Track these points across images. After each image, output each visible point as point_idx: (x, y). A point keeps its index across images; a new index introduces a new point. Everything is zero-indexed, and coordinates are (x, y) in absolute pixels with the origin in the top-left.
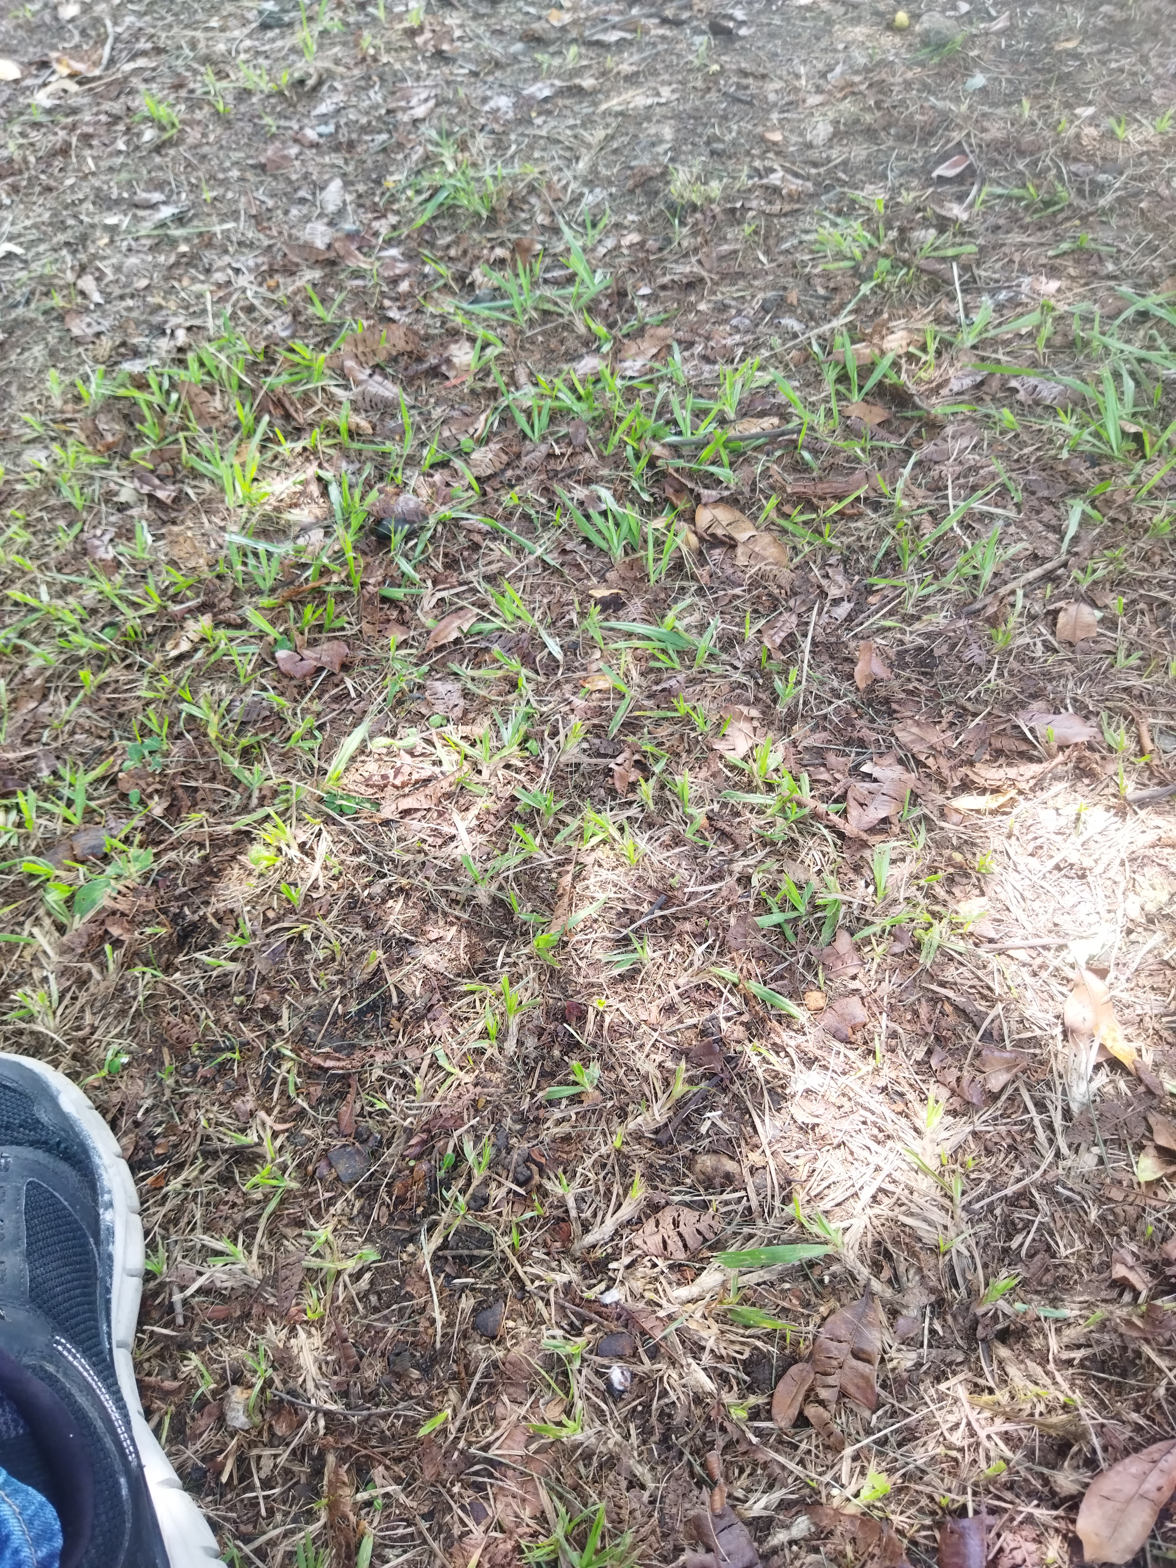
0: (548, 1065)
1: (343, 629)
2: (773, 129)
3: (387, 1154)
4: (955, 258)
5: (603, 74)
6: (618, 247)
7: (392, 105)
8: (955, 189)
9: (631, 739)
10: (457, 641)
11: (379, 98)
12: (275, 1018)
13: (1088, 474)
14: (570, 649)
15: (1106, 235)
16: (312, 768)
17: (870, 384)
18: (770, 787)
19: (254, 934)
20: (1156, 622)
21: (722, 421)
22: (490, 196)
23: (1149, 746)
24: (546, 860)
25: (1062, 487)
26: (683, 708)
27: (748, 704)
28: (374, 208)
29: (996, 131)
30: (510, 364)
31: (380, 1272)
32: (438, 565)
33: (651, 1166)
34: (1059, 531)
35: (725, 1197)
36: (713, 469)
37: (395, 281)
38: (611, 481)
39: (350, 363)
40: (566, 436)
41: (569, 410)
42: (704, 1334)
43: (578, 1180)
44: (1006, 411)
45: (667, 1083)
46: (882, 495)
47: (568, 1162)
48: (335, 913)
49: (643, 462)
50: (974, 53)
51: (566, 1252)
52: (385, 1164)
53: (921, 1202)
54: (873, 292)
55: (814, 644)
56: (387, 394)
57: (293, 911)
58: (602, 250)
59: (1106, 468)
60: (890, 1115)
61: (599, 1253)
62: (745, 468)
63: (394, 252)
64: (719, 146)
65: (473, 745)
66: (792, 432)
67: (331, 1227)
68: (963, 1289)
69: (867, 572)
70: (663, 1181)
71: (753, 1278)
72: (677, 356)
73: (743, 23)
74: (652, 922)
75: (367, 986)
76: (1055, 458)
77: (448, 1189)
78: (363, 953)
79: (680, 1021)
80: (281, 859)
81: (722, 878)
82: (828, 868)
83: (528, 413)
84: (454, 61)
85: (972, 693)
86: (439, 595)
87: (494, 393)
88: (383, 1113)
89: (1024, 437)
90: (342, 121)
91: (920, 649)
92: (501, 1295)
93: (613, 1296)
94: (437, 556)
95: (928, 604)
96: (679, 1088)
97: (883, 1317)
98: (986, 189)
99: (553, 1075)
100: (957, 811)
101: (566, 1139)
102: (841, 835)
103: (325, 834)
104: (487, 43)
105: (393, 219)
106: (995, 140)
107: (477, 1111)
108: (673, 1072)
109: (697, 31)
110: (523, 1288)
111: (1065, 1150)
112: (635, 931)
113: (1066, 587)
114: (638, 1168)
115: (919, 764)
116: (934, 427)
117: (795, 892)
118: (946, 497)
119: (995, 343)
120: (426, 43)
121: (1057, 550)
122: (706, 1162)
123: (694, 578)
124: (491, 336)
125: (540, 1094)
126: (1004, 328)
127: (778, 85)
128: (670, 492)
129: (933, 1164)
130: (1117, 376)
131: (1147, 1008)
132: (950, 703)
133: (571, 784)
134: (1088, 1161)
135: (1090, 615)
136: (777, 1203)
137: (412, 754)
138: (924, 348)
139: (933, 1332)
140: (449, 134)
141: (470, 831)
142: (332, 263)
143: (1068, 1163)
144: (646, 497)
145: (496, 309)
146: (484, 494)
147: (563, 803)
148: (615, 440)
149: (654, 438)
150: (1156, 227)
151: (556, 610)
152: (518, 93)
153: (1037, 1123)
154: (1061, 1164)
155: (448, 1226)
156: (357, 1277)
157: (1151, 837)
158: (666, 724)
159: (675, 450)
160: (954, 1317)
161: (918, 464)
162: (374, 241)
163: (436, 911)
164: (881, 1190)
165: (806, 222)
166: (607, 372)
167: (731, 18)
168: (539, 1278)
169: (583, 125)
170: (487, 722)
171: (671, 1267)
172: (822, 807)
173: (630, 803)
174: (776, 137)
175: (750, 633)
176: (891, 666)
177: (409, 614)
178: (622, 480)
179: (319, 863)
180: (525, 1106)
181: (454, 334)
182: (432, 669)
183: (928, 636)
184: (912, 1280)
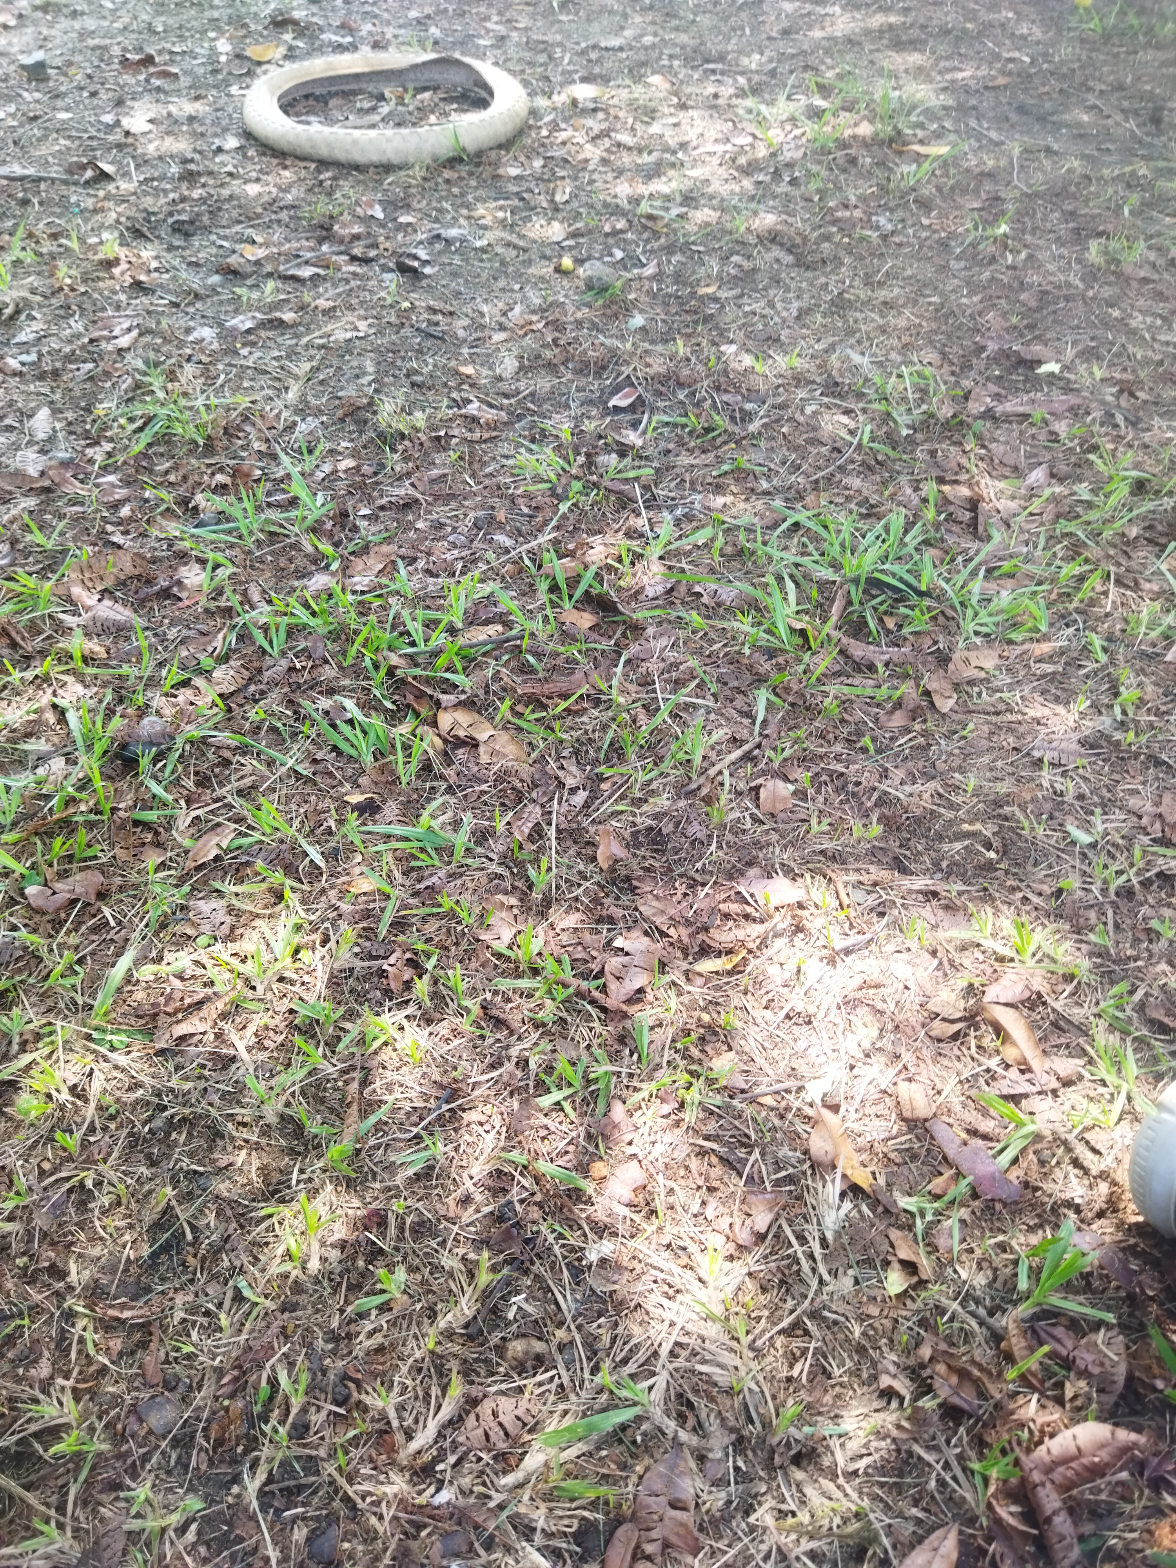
0: (354, 1277)
1: (96, 857)
2: (465, 363)
3: (199, 1398)
4: (637, 479)
5: (302, 308)
6: (335, 471)
7: (95, 334)
8: (629, 417)
9: (401, 938)
10: (217, 858)
11: (79, 327)
12: (62, 1275)
13: (767, 666)
14: (332, 856)
15: (758, 456)
16: (75, 1004)
17: (578, 593)
18: (535, 972)
19: (30, 1189)
20: (837, 791)
21: (452, 631)
22: (205, 425)
23: (846, 901)
24: (331, 1070)
25: (748, 677)
26: (447, 903)
27: (506, 893)
28: (86, 435)
29: (658, 366)
30: (241, 583)
31: (207, 1521)
32: (190, 783)
33: (465, 1361)
34: (750, 716)
35: (539, 1378)
36: (448, 675)
37: (115, 506)
38: (353, 690)
39: (77, 591)
40: (304, 650)
41: (305, 626)
42: (534, 1516)
43: (396, 1389)
44: (694, 613)
45: (471, 1275)
46: (601, 692)
47: (384, 1373)
48: (115, 1155)
49: (383, 672)
50: (632, 296)
51: (392, 1463)
52: (198, 1409)
53: (713, 1348)
54: (570, 510)
55: (559, 831)
56: (119, 617)
57: (70, 1159)
58: (320, 475)
59: (781, 660)
60: (677, 1270)
61: (426, 1457)
62: (477, 672)
63: (111, 478)
64: (418, 379)
65: (243, 961)
66: (516, 638)
67: (149, 1484)
68: (758, 1424)
69: (595, 762)
70: (478, 1374)
71: (572, 1453)
72: (403, 572)
73: (427, 262)
74: (440, 1117)
75: (157, 1227)
76: (739, 652)
77: (266, 1422)
78: (150, 1192)
79: (478, 1211)
80: (51, 1106)
81: (501, 1064)
82: (596, 1042)
83: (265, 628)
84: (154, 292)
85: (699, 865)
86: (194, 814)
87: (228, 612)
88: (189, 1357)
89: (712, 635)
90: (45, 350)
91: (650, 829)
92: (333, 1518)
93: (445, 1496)
94: (188, 775)
95: (654, 786)
96: (484, 1278)
97: (692, 1464)
98: (655, 418)
99: (359, 1287)
100: (700, 975)
101: (380, 1350)
102: (604, 1010)
103: (97, 1073)
104: (184, 275)
105: (108, 447)
106: (659, 374)
107: (286, 1337)
108: (477, 1263)
109: (385, 269)
110: (354, 1507)
111: (826, 1277)
112: (425, 1129)
113: (762, 765)
114: (454, 1365)
115: (663, 934)
116: (636, 629)
117: (569, 1069)
118: (654, 691)
119: (678, 554)
120: (123, 273)
121: (751, 733)
122: (517, 1347)
123: (442, 777)
124: (220, 557)
125: (349, 1309)
126: (685, 541)
127: (466, 322)
128: (410, 698)
129: (718, 1310)
130: (780, 579)
131: (875, 1135)
132: (681, 876)
133: (346, 989)
134: (846, 1283)
135: (786, 789)
136: (587, 1375)
137: (181, 978)
138: (620, 560)
139: (737, 1469)
140: (157, 365)
141: (249, 1049)
142: (47, 490)
143: (830, 1288)
144: (389, 705)
145: (223, 531)
146: (230, 710)
147: (341, 1010)
148: (352, 651)
149: (390, 649)
150: (796, 448)
151: (313, 819)
152: (220, 325)
153: (800, 1255)
154: (826, 1289)
155: (270, 1460)
156: (182, 1530)
157: (857, 981)
158: (432, 920)
159: (412, 659)
160: (754, 1451)
161: (628, 662)
162: (89, 468)
163: (222, 1137)
164: (677, 1344)
165: (505, 448)
166: (338, 589)
167: (415, 257)
168: (371, 1494)
169: (288, 357)
170: (256, 936)
171: (495, 1458)
172: (584, 985)
173: (407, 1002)
174: (469, 370)
175: (500, 827)
176: (627, 846)
177: (163, 836)
178: (364, 689)
179: (93, 1105)
180: (335, 1323)
181: (183, 557)
182: (193, 889)
183: (656, 816)
184: (713, 1425)
